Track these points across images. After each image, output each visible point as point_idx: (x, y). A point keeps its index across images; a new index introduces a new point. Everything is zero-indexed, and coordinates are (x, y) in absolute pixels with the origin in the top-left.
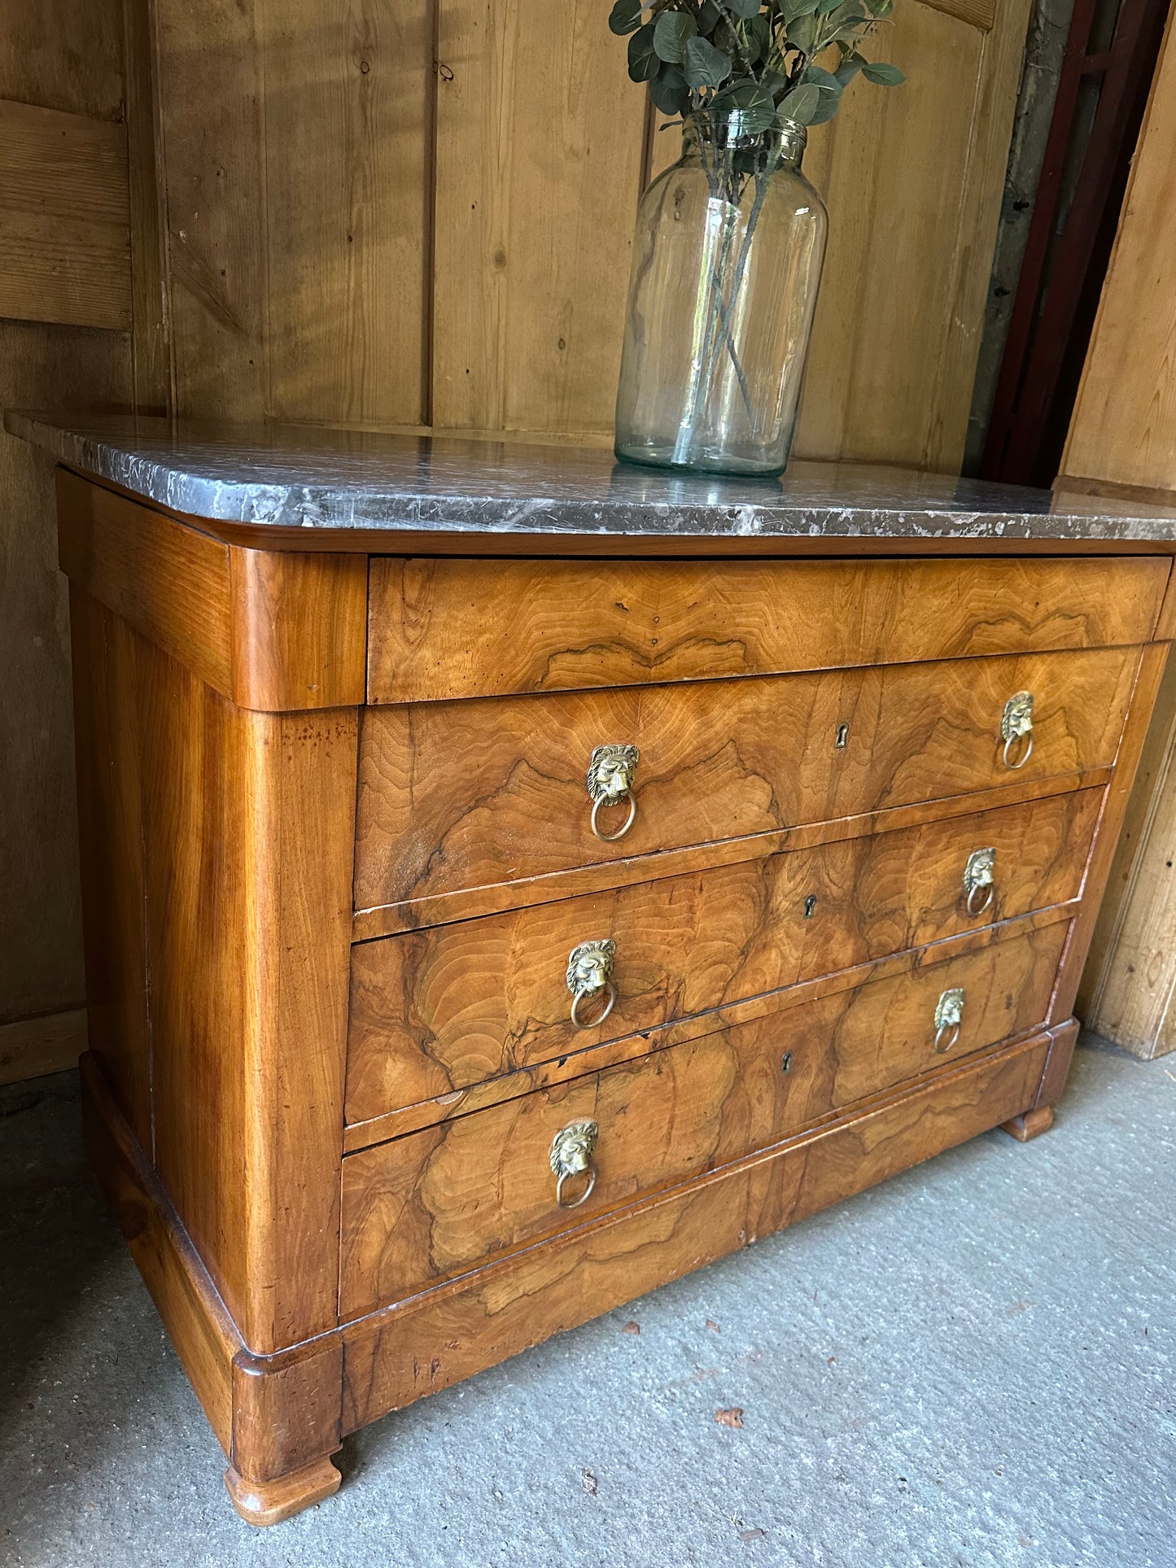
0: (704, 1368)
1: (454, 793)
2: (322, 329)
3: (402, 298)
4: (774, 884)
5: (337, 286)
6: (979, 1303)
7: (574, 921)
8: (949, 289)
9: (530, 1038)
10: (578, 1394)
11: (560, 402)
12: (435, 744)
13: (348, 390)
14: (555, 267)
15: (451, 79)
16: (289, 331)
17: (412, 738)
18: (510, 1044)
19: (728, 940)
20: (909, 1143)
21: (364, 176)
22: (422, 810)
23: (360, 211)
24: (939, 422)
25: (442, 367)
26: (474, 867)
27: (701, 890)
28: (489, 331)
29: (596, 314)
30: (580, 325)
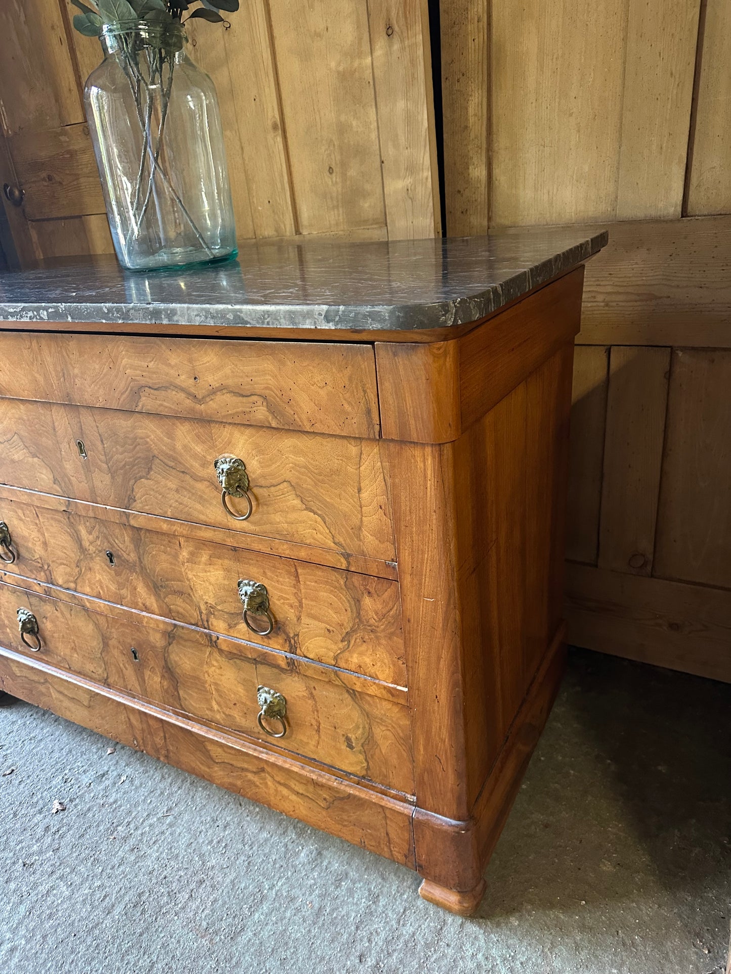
0: (92, 787)
15: (229, 27)
25: (255, 202)
28: (276, 174)
29: (352, 143)
30: (342, 154)
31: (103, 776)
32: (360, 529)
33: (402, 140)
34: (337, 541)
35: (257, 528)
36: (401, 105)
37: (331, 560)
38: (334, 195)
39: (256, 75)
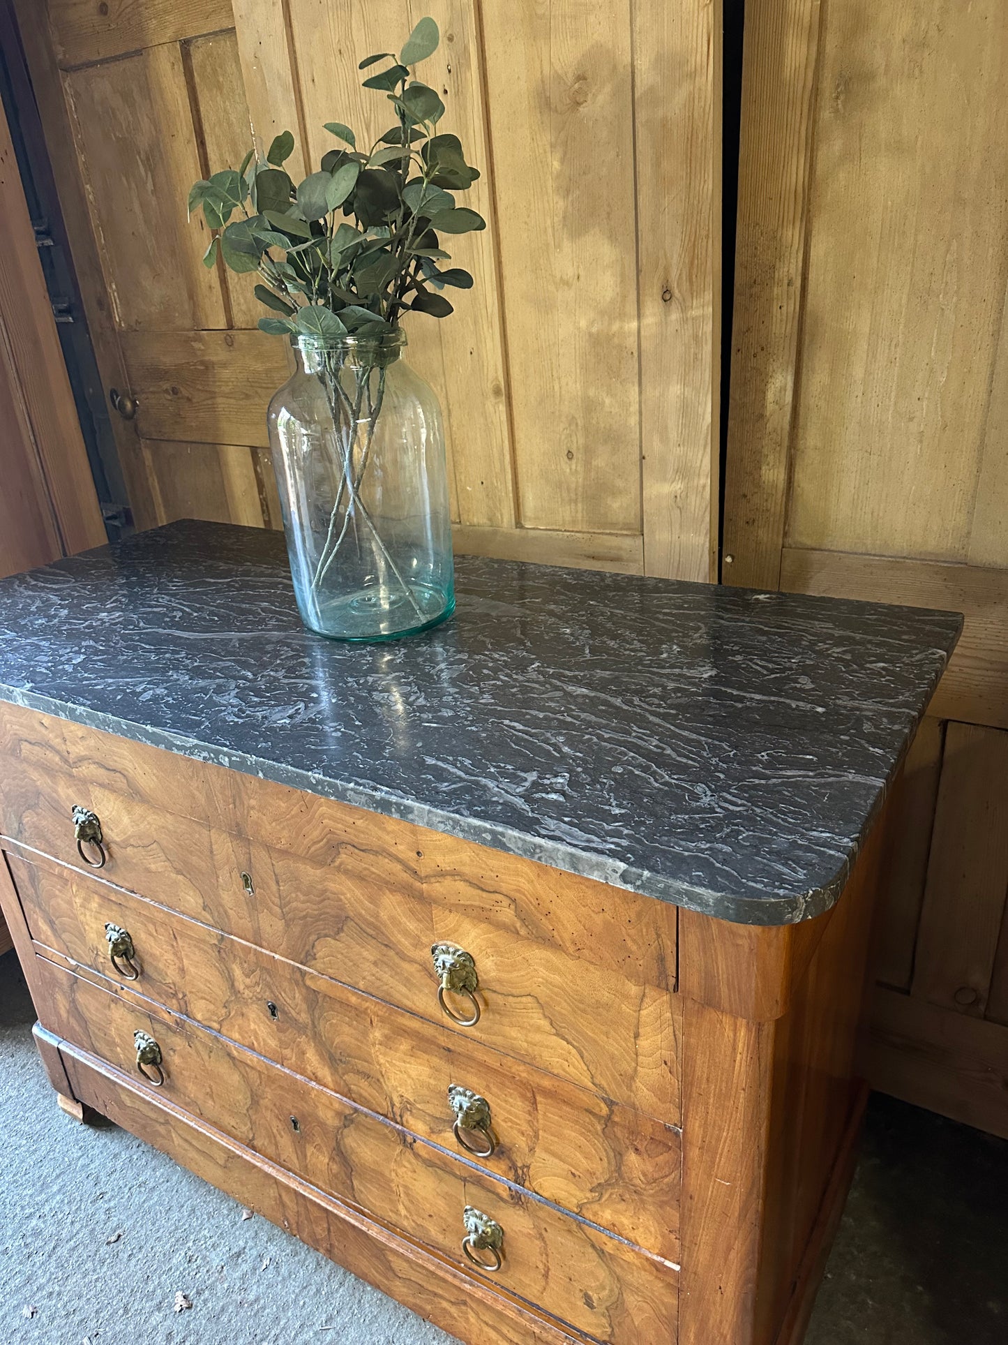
4: (232, 971)
9: (101, 959)
11: (573, 506)
25: (463, 480)
27: (175, 937)
28: (495, 450)
29: (603, 425)
30: (587, 437)
31: (238, 1256)
32: (632, 1078)
33: (673, 435)
34: (597, 1081)
35: (484, 1037)
36: (675, 390)
37: (585, 1099)
38: (573, 486)
39: (475, 323)
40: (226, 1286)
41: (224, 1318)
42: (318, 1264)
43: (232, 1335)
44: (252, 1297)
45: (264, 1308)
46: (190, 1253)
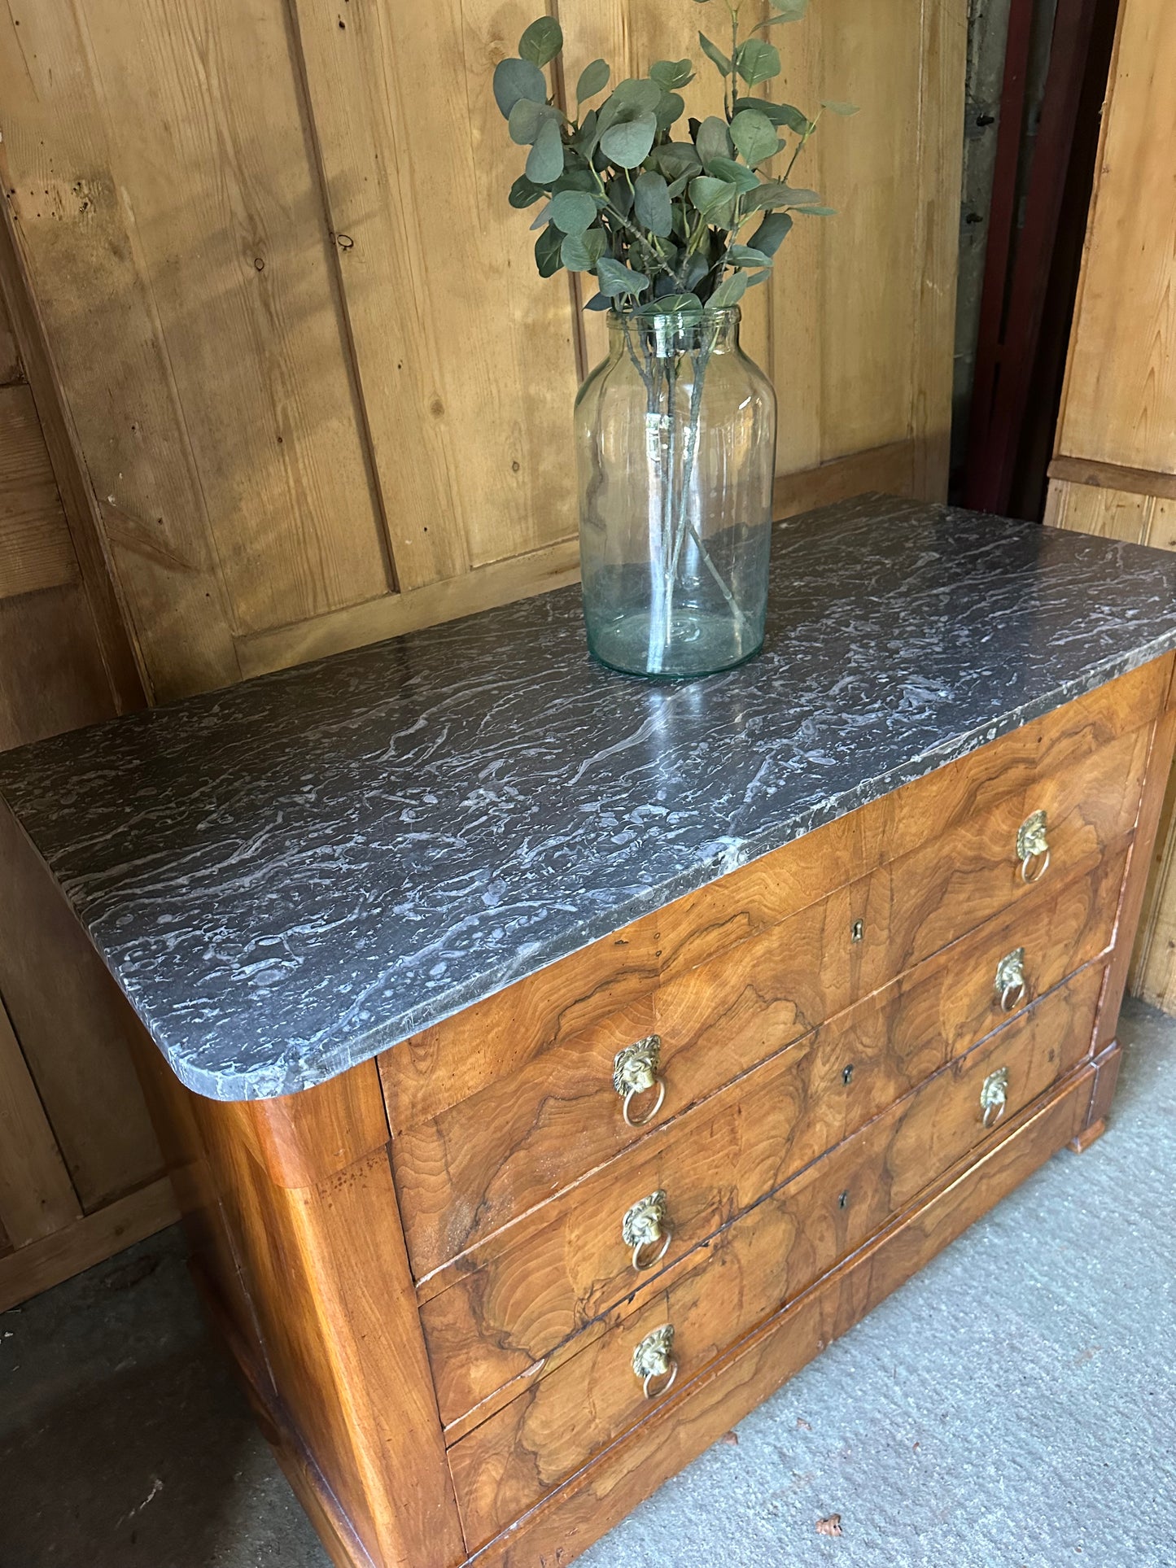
0: (801, 1473)
1: (489, 1154)
2: (271, 536)
3: (345, 479)
4: (809, 1076)
5: (277, 491)
6: (1049, 1356)
7: (621, 1195)
8: (915, 250)
9: (598, 1295)
10: (690, 1521)
11: (523, 522)
12: (462, 1126)
13: (310, 586)
14: (495, 391)
15: (351, 246)
16: (238, 550)
17: (439, 1132)
18: (579, 1308)
19: (773, 1137)
20: (968, 1209)
21: (282, 374)
22: (459, 1183)
23: (284, 409)
24: (921, 392)
25: (399, 534)
26: (519, 1199)
27: (740, 1112)
28: (439, 483)
29: (545, 424)
30: (531, 441)
31: (784, 1455)
32: (1119, 813)
34: (1100, 839)
38: (521, 501)
39: (403, 327)
40: (819, 1473)
41: (859, 1478)
42: (817, 1370)
43: (882, 1470)
44: (840, 1445)
45: (856, 1434)
46: (764, 1514)
